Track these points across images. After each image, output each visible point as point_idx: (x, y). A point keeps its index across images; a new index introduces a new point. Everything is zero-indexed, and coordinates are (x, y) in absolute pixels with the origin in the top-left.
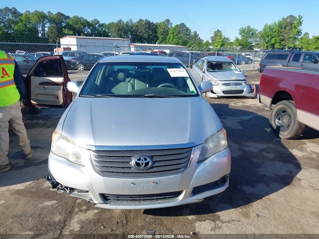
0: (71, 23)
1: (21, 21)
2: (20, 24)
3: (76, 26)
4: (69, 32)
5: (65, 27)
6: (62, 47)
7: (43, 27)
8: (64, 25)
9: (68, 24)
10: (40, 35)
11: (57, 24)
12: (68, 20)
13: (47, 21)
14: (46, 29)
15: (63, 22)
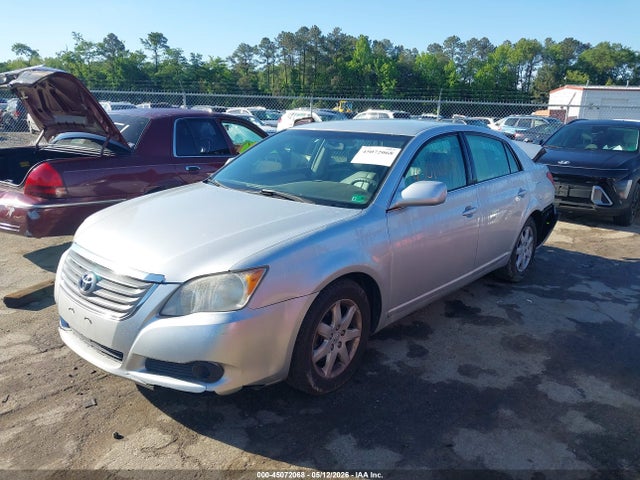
0: (589, 59)
1: (491, 60)
2: (488, 66)
3: (598, 65)
4: (580, 78)
5: (573, 69)
6: (550, 108)
7: (530, 70)
8: (573, 62)
9: (581, 62)
10: (519, 86)
11: (558, 62)
12: (584, 53)
13: (540, 57)
14: (534, 73)
15: (574, 58)
